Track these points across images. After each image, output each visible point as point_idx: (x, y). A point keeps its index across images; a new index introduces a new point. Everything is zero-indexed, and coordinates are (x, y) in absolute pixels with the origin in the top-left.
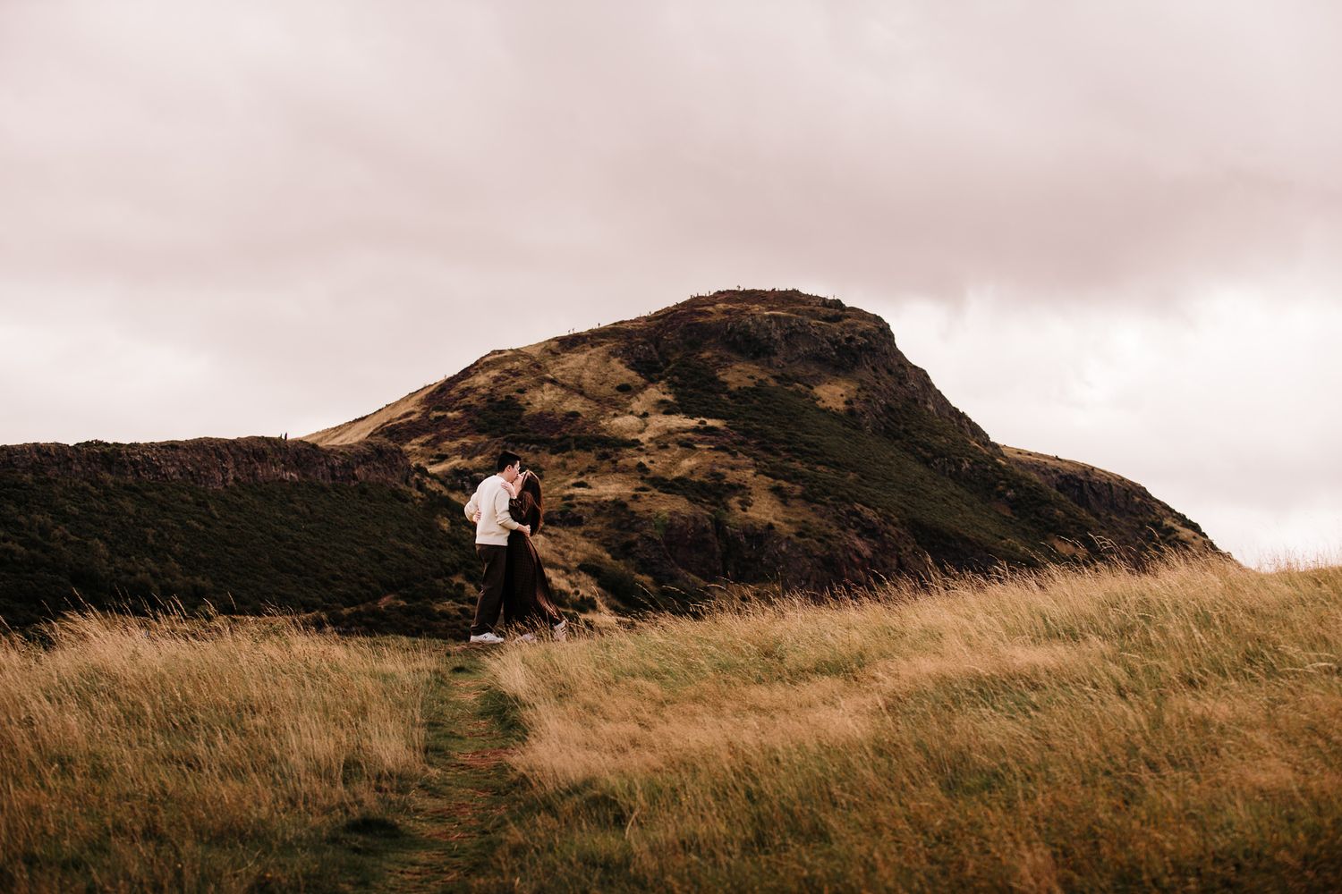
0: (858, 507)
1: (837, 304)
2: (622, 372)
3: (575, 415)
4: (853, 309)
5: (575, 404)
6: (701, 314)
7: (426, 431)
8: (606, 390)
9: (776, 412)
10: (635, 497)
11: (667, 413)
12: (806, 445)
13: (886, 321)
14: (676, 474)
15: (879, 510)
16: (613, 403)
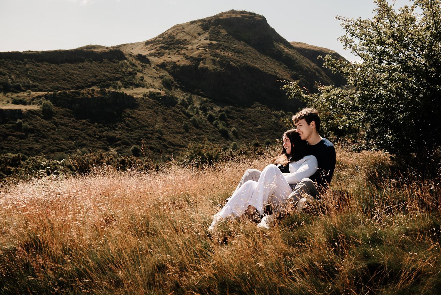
0: (231, 63)
1: (254, 14)
2: (200, 29)
3: (186, 40)
4: (258, 15)
5: (187, 38)
6: (221, 16)
7: (153, 43)
8: (196, 34)
9: (230, 40)
10: (178, 61)
11: (205, 40)
12: (233, 47)
13: (265, 17)
14: (191, 55)
15: (238, 64)
16: (195, 37)
